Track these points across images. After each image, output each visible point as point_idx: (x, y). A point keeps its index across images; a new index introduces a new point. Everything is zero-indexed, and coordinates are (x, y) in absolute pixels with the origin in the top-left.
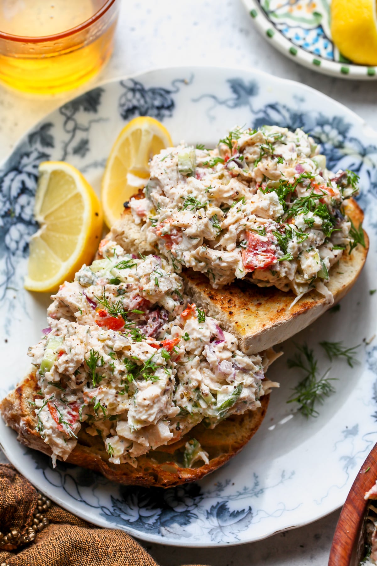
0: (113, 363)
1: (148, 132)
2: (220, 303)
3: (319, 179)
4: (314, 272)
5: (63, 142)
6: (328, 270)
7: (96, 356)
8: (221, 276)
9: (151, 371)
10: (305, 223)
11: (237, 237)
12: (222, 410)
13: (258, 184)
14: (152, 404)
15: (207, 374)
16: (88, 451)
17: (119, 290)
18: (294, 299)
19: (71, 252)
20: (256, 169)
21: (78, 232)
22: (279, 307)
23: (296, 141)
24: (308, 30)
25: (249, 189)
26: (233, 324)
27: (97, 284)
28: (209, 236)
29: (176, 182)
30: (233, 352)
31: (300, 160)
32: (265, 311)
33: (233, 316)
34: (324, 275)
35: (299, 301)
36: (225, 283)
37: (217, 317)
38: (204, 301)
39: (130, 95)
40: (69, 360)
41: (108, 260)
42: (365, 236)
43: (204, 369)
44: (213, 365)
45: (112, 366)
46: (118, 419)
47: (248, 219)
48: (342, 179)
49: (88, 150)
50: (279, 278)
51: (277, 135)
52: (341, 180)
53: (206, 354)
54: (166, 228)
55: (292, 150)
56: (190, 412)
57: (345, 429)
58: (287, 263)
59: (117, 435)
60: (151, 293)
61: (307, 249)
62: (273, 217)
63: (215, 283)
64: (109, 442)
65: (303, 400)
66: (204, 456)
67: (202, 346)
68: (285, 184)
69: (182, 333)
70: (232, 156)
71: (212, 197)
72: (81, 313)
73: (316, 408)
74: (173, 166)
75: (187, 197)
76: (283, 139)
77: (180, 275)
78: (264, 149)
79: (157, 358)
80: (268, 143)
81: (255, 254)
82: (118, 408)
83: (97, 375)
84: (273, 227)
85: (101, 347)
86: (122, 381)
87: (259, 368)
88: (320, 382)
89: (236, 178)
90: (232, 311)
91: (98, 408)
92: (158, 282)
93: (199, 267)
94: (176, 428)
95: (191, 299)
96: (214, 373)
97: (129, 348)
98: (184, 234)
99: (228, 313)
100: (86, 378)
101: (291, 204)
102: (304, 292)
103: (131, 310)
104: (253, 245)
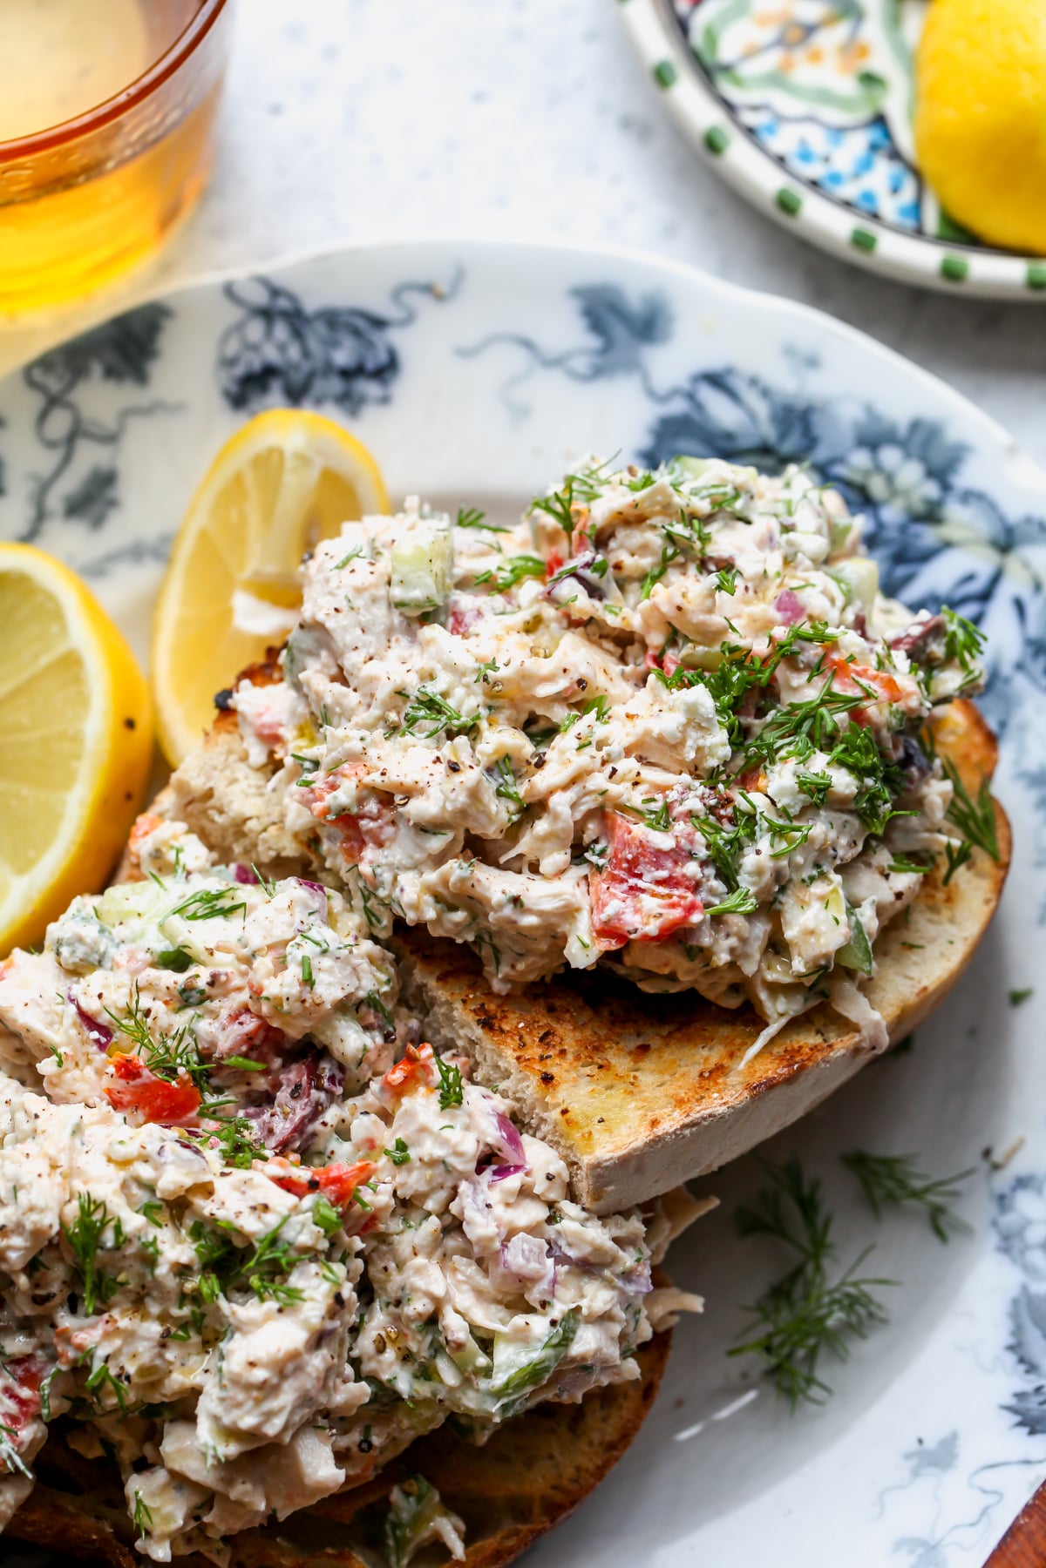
0: (155, 1238)
1: (303, 460)
2: (513, 1043)
3: (851, 641)
4: (824, 951)
5: (34, 477)
6: (870, 944)
7: (97, 1216)
8: (521, 955)
9: (276, 1271)
10: (801, 791)
11: (576, 831)
12: (510, 1395)
13: (651, 652)
14: (275, 1380)
15: (464, 1275)
16: (71, 1509)
17: (184, 991)
18: (758, 1034)
19: (45, 845)
20: (646, 603)
21: (68, 781)
22: (706, 1059)
23: (781, 508)
24: (839, 132)
25: (621, 667)
26: (555, 1115)
27: (115, 966)
28: (484, 827)
29: (384, 638)
30: (551, 1205)
31: (794, 577)
32: (662, 1073)
33: (554, 1087)
34: (856, 961)
35: (772, 1041)
36: (532, 977)
37: (503, 1085)
38: (462, 1032)
39: (255, 330)
40: (10, 1226)
41: (155, 885)
42: (999, 823)
43: (456, 1258)
44: (484, 1248)
45: (151, 1250)
46: (167, 1415)
47: (614, 771)
48: (930, 640)
49: (113, 503)
50: (708, 968)
51: (721, 490)
52: (926, 644)
53: (462, 1213)
54: (344, 795)
55: (768, 542)
56: (405, 1396)
57: (915, 1446)
58: (737, 922)
59: (163, 1466)
60: (286, 1007)
61: (805, 875)
62: (696, 768)
63: (500, 976)
64: (137, 1486)
65: (781, 1345)
66: (450, 1531)
67: (449, 1184)
68: (740, 657)
69: (388, 1137)
70: (571, 556)
71: (497, 696)
72: (60, 1064)
73: (821, 1374)
74: (376, 586)
75: (417, 694)
76: (739, 505)
77: (386, 945)
78: (675, 537)
79: (298, 1227)
80: (689, 518)
81: (631, 888)
82: (167, 1382)
83: (100, 1275)
84: (693, 803)
85: (116, 1185)
86: (183, 1298)
87: (637, 1256)
88: (836, 1289)
89: (581, 629)
90: (554, 1071)
91: (102, 1384)
92: (310, 974)
93: (448, 926)
94: (360, 1446)
95: (421, 1022)
96: (486, 1272)
97: (209, 1188)
98: (401, 815)
99: (538, 1077)
100: (64, 1282)
101: (757, 724)
102: (792, 1014)
103: (222, 1058)
104: (627, 861)
